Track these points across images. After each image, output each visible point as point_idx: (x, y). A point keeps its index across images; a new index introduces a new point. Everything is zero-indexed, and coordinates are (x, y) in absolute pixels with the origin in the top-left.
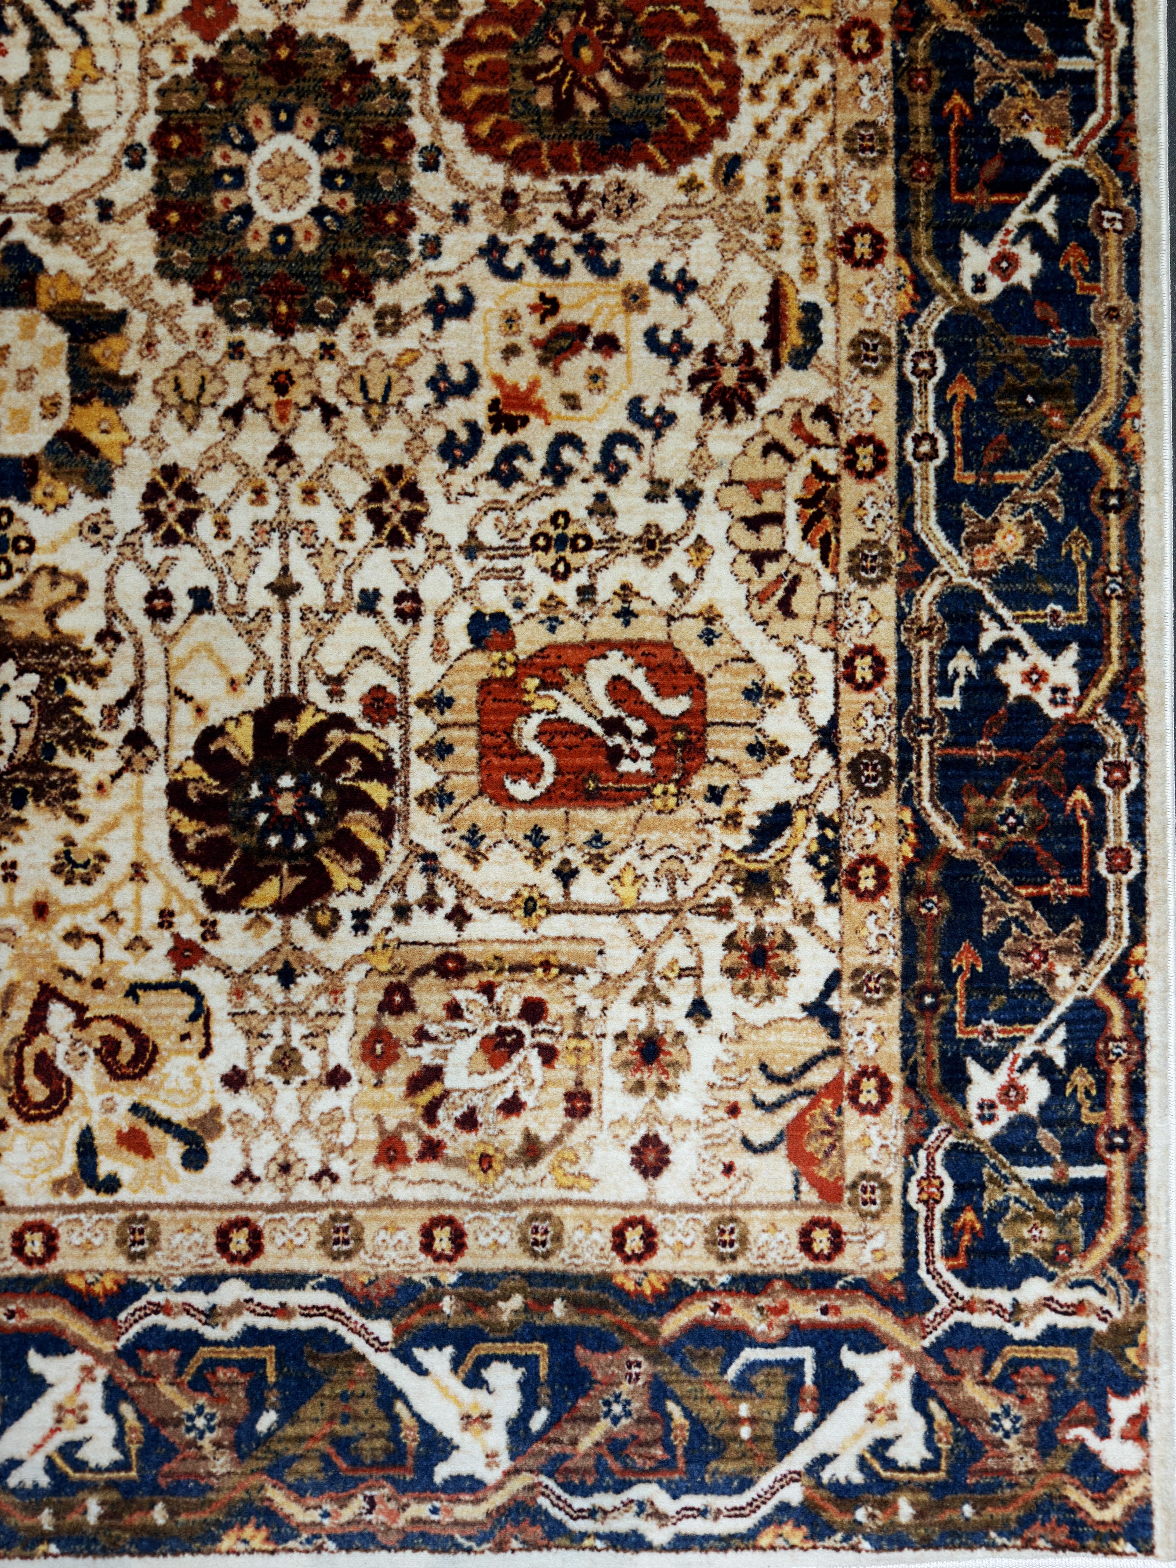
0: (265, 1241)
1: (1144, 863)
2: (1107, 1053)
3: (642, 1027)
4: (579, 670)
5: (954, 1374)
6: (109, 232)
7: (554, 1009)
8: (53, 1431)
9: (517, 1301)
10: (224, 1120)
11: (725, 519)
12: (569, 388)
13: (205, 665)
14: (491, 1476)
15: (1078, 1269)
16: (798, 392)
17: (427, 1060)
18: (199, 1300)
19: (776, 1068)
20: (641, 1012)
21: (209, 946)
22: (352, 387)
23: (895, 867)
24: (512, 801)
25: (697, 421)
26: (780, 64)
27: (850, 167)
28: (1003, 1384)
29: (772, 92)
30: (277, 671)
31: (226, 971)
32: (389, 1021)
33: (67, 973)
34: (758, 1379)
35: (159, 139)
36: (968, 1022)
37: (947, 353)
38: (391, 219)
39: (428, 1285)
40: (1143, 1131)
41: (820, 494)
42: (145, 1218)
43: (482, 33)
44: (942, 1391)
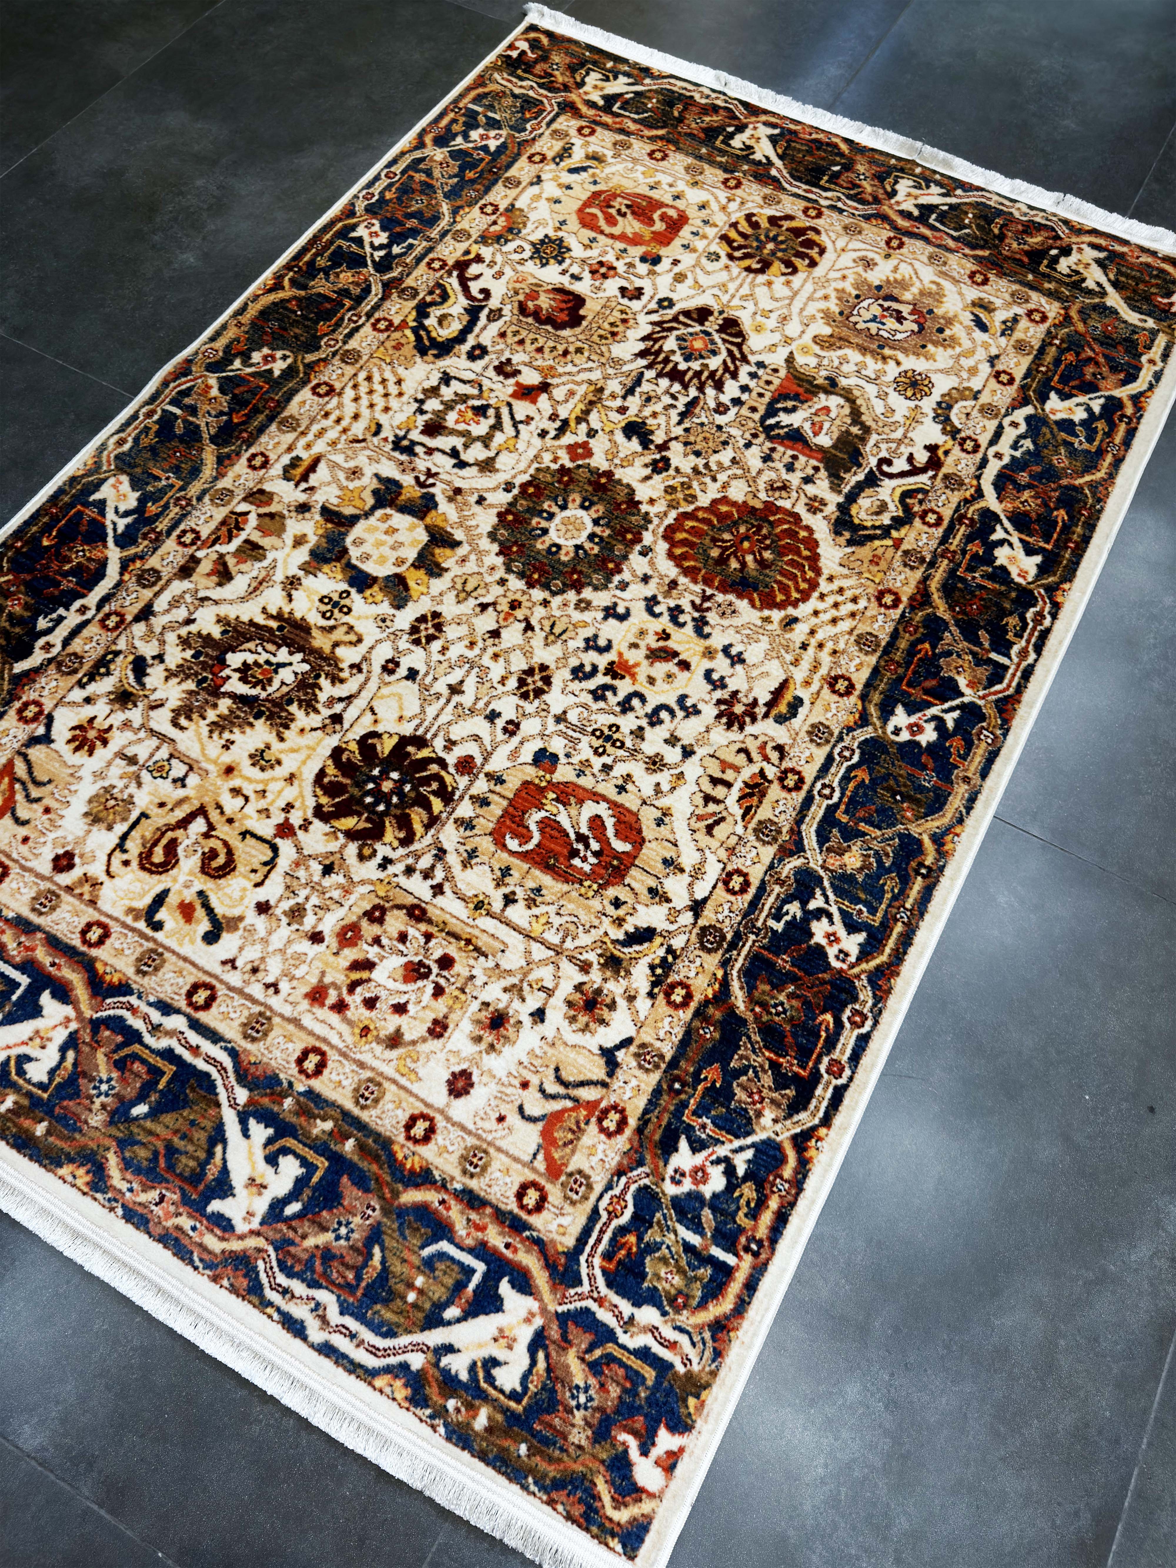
0: (215, 1005)
1: (851, 1079)
2: (773, 1184)
3: (501, 1006)
4: (581, 802)
5: (566, 1341)
6: (477, 509)
7: (457, 968)
8: (23, 1043)
9: (328, 1125)
10: (241, 926)
11: (701, 771)
12: (653, 675)
13: (393, 703)
14: (241, 1227)
15: (685, 1318)
16: (771, 733)
17: (370, 956)
18: (156, 1016)
19: (564, 1074)
20: (505, 997)
21: (300, 834)
22: (547, 624)
23: (698, 997)
24: (504, 846)
25: (712, 720)
26: (841, 591)
27: (854, 649)
28: (594, 1368)
29: (830, 600)
30: (426, 723)
31: (299, 849)
32: (364, 923)
33: (219, 807)
34: (440, 1266)
35: (524, 486)
36: (694, 1113)
37: (862, 754)
38: (611, 566)
39: (285, 1084)
40: (773, 1250)
41: (757, 785)
42: (161, 954)
43: (701, 514)
44: (552, 1348)
